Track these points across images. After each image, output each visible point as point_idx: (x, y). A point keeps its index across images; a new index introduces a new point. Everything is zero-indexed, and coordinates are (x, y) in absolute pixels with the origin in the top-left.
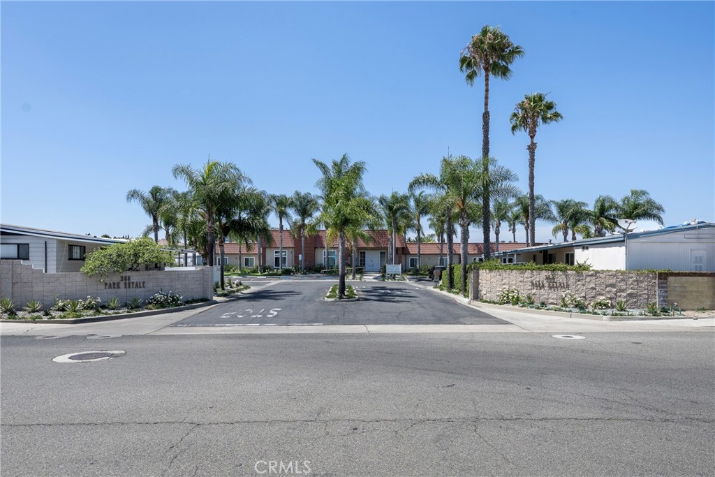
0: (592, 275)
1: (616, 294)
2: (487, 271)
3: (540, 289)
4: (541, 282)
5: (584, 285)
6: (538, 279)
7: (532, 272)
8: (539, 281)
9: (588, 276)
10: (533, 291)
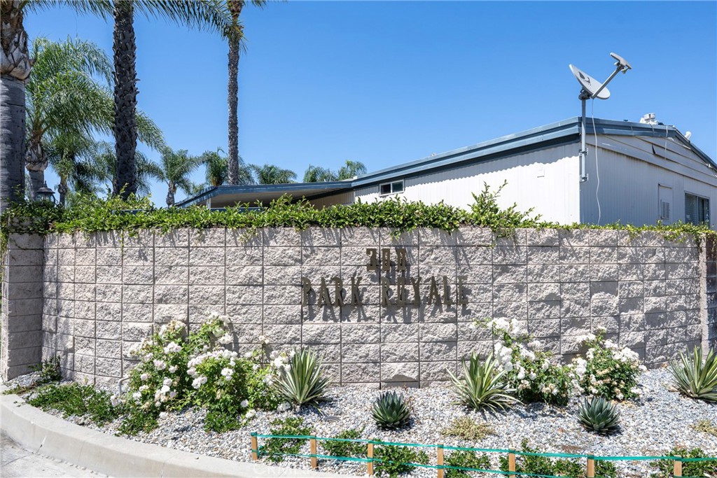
0: (547, 246)
1: (617, 317)
2: (81, 238)
3: (344, 316)
4: (347, 280)
5: (520, 288)
6: (332, 270)
7: (305, 236)
8: (338, 280)
9: (535, 247)
10: (313, 328)
